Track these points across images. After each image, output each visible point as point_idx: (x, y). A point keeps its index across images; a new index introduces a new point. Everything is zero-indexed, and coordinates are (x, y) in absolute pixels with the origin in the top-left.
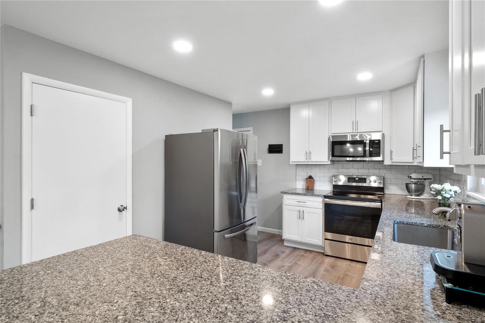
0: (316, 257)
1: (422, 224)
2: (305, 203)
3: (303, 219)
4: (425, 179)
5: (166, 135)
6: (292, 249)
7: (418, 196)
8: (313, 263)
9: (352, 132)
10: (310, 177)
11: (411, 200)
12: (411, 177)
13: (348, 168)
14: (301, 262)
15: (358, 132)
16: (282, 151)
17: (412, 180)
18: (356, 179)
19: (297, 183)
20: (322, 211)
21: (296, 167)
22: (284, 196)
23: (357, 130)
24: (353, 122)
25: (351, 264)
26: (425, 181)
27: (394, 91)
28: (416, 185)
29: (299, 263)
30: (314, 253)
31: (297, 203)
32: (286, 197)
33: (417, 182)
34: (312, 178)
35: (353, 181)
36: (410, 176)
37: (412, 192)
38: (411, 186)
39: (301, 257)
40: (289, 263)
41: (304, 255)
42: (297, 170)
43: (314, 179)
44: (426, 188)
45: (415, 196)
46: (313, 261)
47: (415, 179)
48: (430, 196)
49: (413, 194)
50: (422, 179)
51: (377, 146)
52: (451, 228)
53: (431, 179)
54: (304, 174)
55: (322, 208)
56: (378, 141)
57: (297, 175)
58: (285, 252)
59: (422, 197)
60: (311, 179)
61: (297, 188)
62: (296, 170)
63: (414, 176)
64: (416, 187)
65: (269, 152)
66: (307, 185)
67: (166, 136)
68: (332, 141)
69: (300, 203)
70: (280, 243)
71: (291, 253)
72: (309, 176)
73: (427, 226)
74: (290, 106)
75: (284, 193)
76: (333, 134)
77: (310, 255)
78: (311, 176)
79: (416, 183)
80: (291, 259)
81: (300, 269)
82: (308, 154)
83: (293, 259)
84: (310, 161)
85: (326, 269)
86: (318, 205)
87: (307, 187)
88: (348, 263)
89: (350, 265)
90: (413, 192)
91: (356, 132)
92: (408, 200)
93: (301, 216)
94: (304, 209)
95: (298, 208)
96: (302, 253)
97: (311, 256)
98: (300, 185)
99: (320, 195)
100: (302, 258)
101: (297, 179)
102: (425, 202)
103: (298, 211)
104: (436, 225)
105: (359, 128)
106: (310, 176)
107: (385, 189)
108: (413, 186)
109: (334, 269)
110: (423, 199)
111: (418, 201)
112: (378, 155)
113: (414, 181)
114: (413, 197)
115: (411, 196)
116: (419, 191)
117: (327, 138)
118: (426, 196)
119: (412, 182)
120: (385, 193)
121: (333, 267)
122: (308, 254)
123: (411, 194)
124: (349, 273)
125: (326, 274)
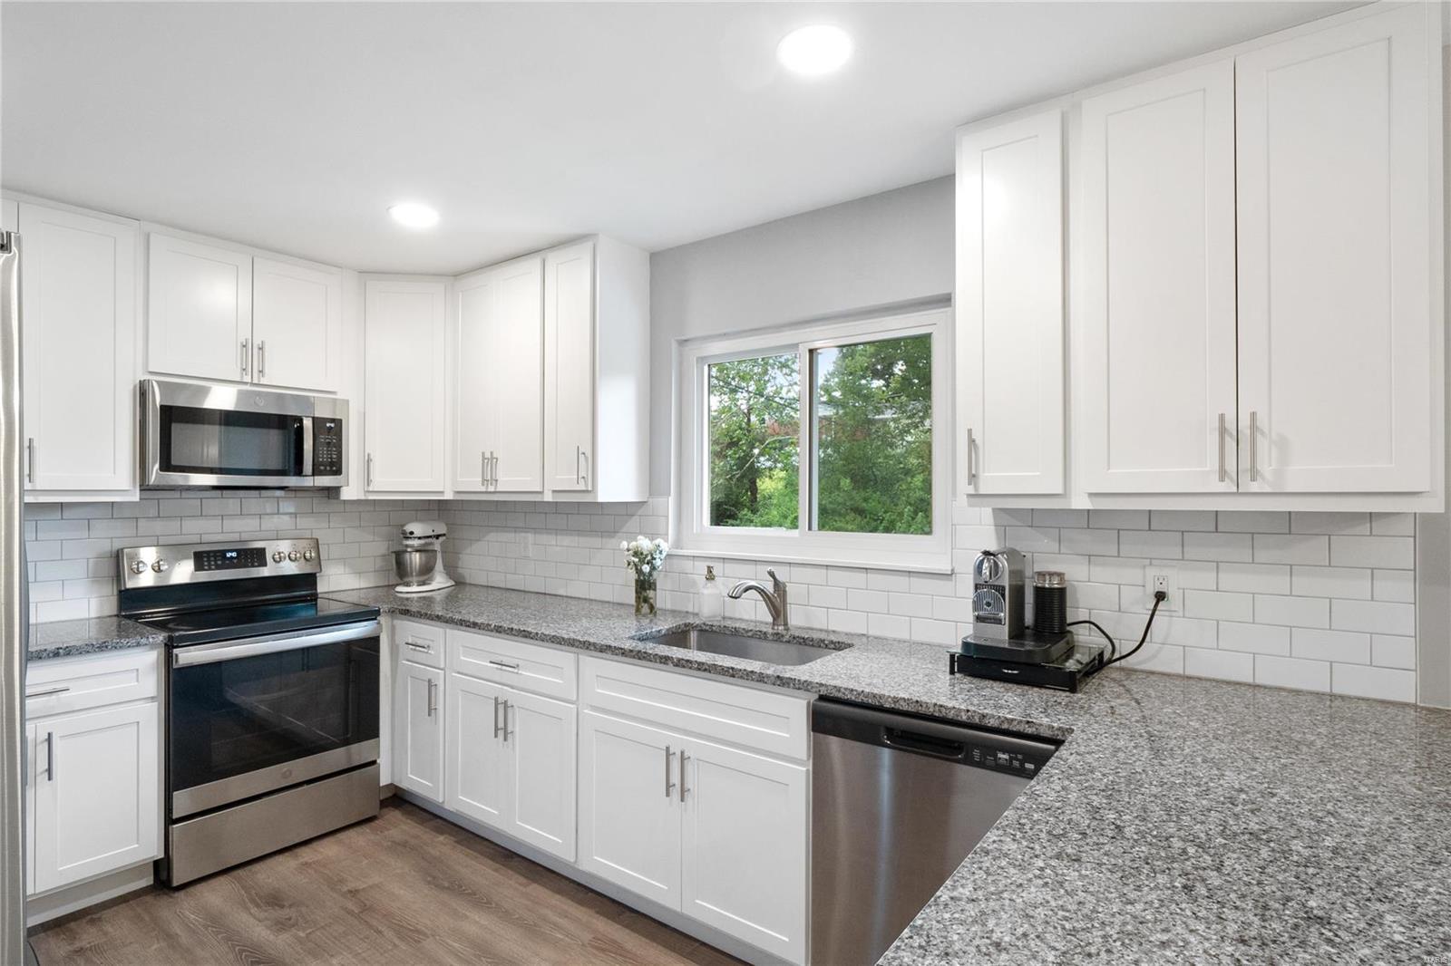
1: (659, 632)
3: (49, 778)
4: (437, 537)
7: (423, 583)
9: (238, 379)
11: (407, 599)
12: (409, 533)
18: (229, 555)
20: (157, 703)
23: (260, 375)
24: (244, 346)
26: (436, 542)
28: (423, 555)
30: (109, 912)
33: (424, 545)
35: (219, 562)
36: (405, 531)
37: (412, 575)
38: (411, 559)
44: (437, 559)
45: (418, 585)
47: (420, 538)
48: (447, 582)
49: (415, 579)
50: (431, 537)
51: (331, 438)
52: (696, 627)
53: (444, 535)
56: (333, 425)
59: (434, 586)
63: (417, 528)
64: (424, 559)
68: (161, 406)
73: (665, 635)
76: (151, 373)
79: (423, 548)
85: (269, 923)
86: (136, 683)
90: (413, 573)
91: (255, 381)
93: (30, 766)
97: (118, 926)
102: (438, 596)
104: (676, 627)
107: (318, 579)
108: (416, 559)
109: (290, 906)
110: (439, 589)
111: (424, 598)
112: (335, 468)
113: (416, 543)
114: (415, 588)
115: (408, 585)
116: (426, 571)
117: (132, 387)
118: (440, 581)
119: (412, 546)
120: (319, 591)
121: (274, 900)
122: (93, 930)
123: (406, 580)
124: (352, 885)
125: (302, 934)
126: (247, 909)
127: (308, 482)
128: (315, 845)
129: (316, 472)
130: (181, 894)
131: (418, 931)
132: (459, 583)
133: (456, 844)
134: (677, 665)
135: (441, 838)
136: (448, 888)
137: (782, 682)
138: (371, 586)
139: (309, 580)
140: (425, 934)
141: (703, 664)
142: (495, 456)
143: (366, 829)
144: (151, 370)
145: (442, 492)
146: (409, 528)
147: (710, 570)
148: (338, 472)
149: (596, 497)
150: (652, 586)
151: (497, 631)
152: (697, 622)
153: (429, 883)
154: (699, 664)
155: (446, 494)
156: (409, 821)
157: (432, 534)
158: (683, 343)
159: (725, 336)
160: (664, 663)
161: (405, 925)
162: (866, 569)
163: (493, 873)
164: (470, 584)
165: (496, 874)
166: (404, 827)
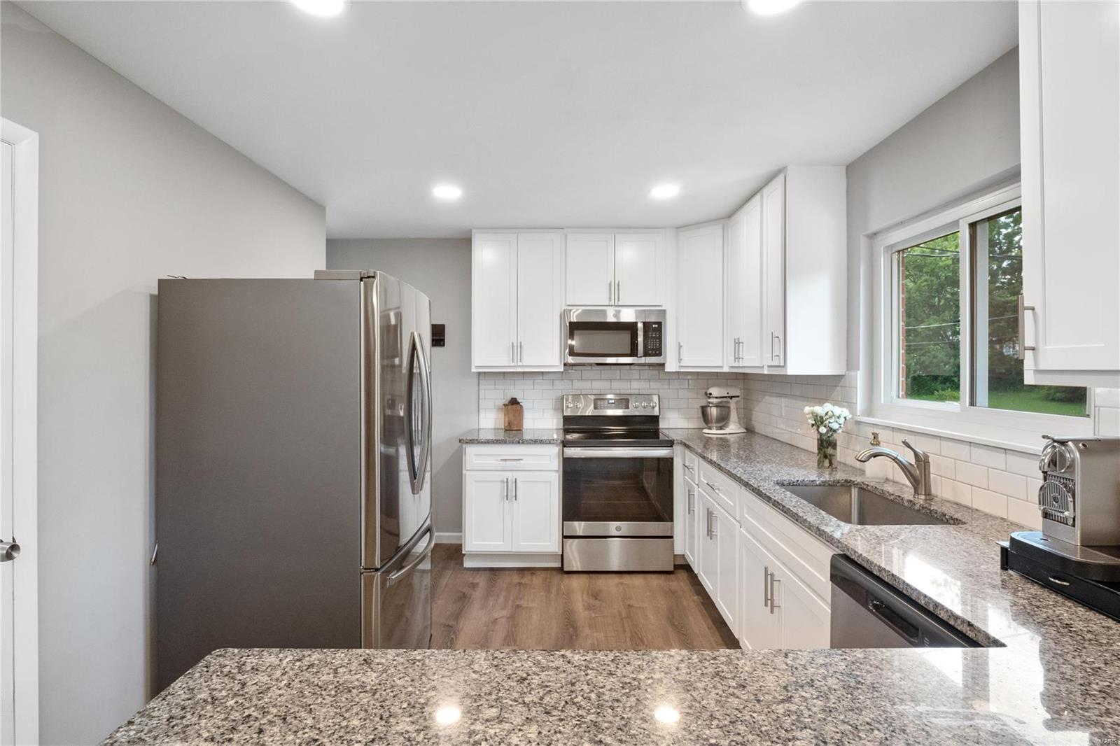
0: (548, 580)
1: (812, 481)
2: (518, 462)
3: (516, 499)
4: (731, 397)
5: (160, 278)
6: (488, 572)
7: (721, 428)
8: (552, 596)
9: (608, 304)
10: (514, 402)
11: (710, 438)
12: (710, 394)
13: (591, 380)
14: (528, 601)
15: (620, 304)
16: (444, 340)
17: (710, 400)
18: (610, 401)
19: (482, 415)
20: (557, 475)
21: (479, 380)
22: (467, 449)
23: (618, 300)
24: (610, 284)
25: (621, 581)
26: (730, 401)
27: (681, 228)
28: (719, 409)
29: (524, 603)
30: (539, 572)
31: (501, 462)
32: (471, 450)
33: (721, 402)
34: (519, 403)
36: (708, 393)
37: (712, 423)
38: (710, 412)
39: (520, 589)
40: (504, 608)
41: (523, 581)
42: (481, 387)
43: (521, 406)
44: (732, 412)
45: (717, 430)
46: (549, 592)
47: (716, 398)
48: (739, 428)
49: (714, 425)
50: (726, 397)
51: (656, 334)
53: (738, 397)
54: (496, 395)
55: (557, 469)
56: (656, 326)
57: (482, 396)
58: (477, 584)
59: (727, 431)
60: (515, 406)
61: (481, 427)
62: (479, 385)
63: (715, 391)
65: (434, 343)
66: (507, 419)
67: (162, 283)
68: (569, 323)
69: (508, 462)
70: (452, 564)
71: (491, 584)
72: (509, 399)
73: (820, 485)
74: (471, 235)
75: (467, 443)
76: (569, 305)
77: (534, 579)
78: (516, 399)
79: (719, 405)
80: (501, 599)
81: (535, 617)
82: (517, 349)
83: (506, 599)
84: (520, 364)
85: (586, 604)
86: (549, 462)
87: (507, 424)
88: (615, 580)
89: (622, 583)
90: (714, 421)
91: (616, 304)
92: (706, 437)
93: (510, 492)
94: (516, 475)
95: (504, 475)
96: (516, 578)
97: (538, 580)
98: (490, 421)
99: (552, 441)
100: (522, 589)
101: (481, 406)
102: (732, 439)
103: (502, 481)
104: (834, 481)
105: (621, 297)
106: (512, 399)
107: (660, 420)
108: (714, 412)
109: (600, 600)
110: (730, 434)
111: (721, 439)
112: (658, 352)
113: (715, 401)
114: (714, 431)
115: (710, 429)
116: (723, 420)
117: (559, 314)
118: (733, 428)
119: (712, 403)
120: (661, 426)
121: (596, 595)
122: (529, 577)
123: (710, 425)
124: (632, 602)
125: (593, 615)
126: (583, 593)
127: (643, 360)
128: (634, 576)
129: (646, 354)
130: (566, 576)
131: (642, 640)
132: (750, 431)
133: (701, 604)
135: (696, 597)
136: (676, 626)
137: (820, 534)
138: (695, 427)
139: (655, 419)
140: (643, 644)
142: (741, 341)
143: (663, 577)
144: (568, 304)
145: (722, 367)
146: (711, 390)
147: (875, 436)
148: (660, 354)
149: (786, 371)
150: (833, 445)
151: (711, 463)
152: (858, 481)
153: (669, 618)
155: (724, 368)
156: (688, 581)
157: (726, 395)
158: (873, 236)
159: (901, 224)
161: (639, 633)
162: (1005, 449)
163: (707, 628)
164: (758, 433)
165: (707, 630)
166: (683, 584)
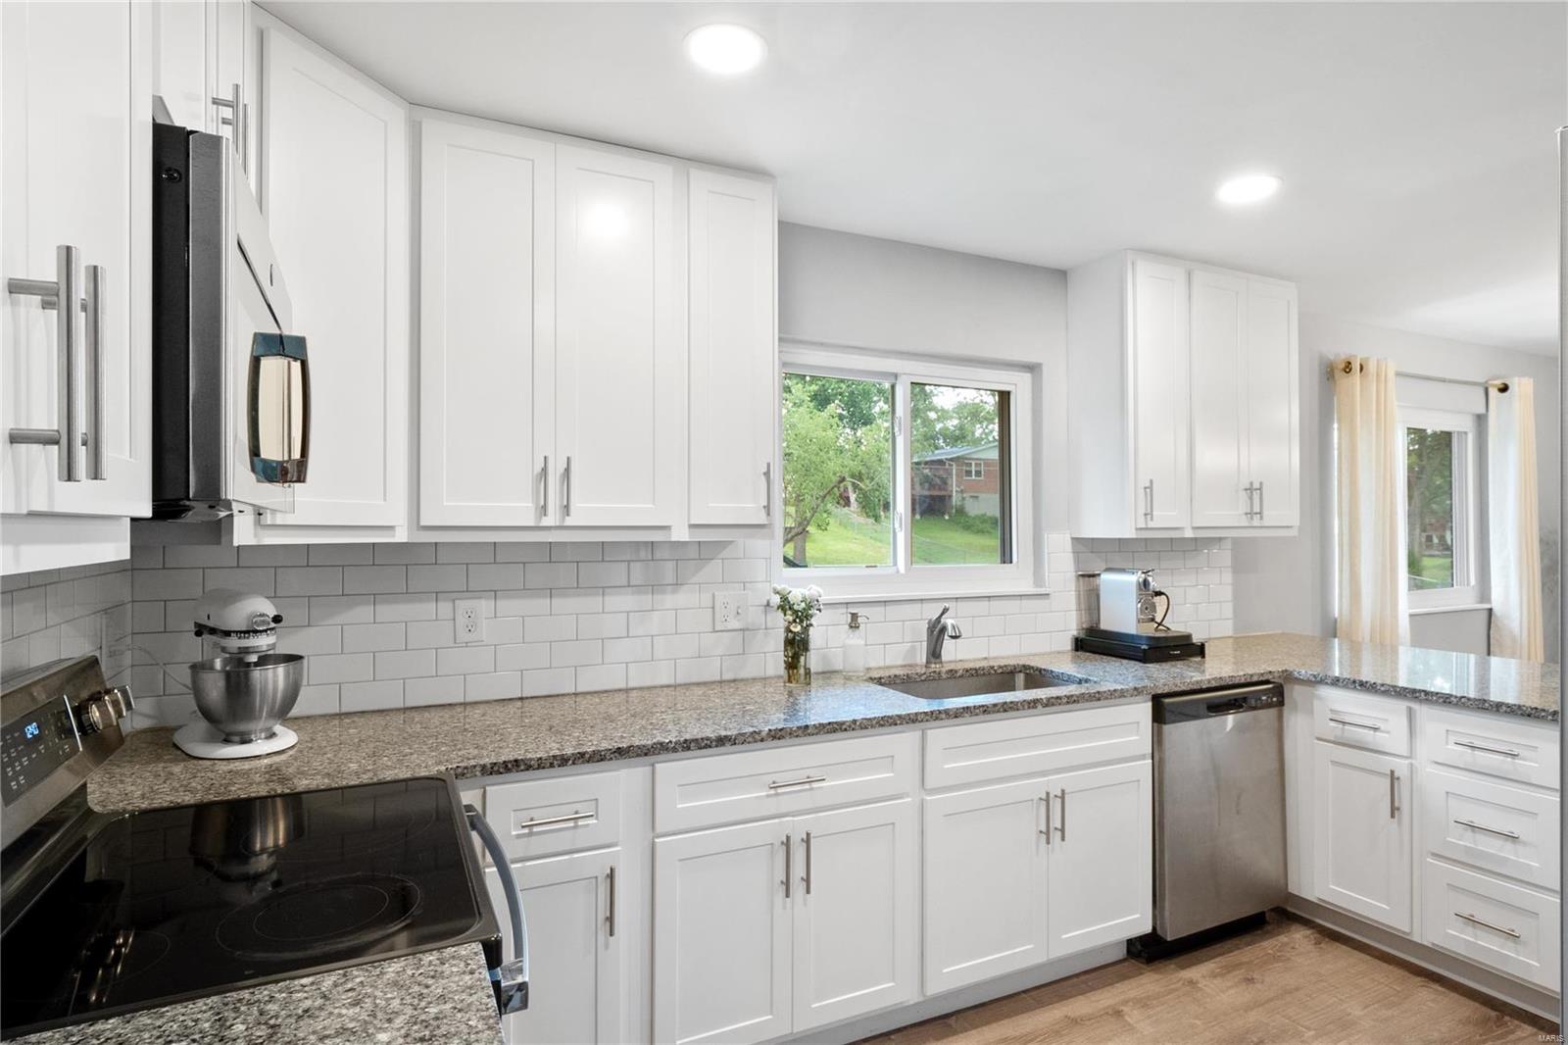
134: (1047, 705)
141: (1072, 696)
147: (855, 617)
151: (774, 738)
154: (1068, 697)
160: (1033, 707)
